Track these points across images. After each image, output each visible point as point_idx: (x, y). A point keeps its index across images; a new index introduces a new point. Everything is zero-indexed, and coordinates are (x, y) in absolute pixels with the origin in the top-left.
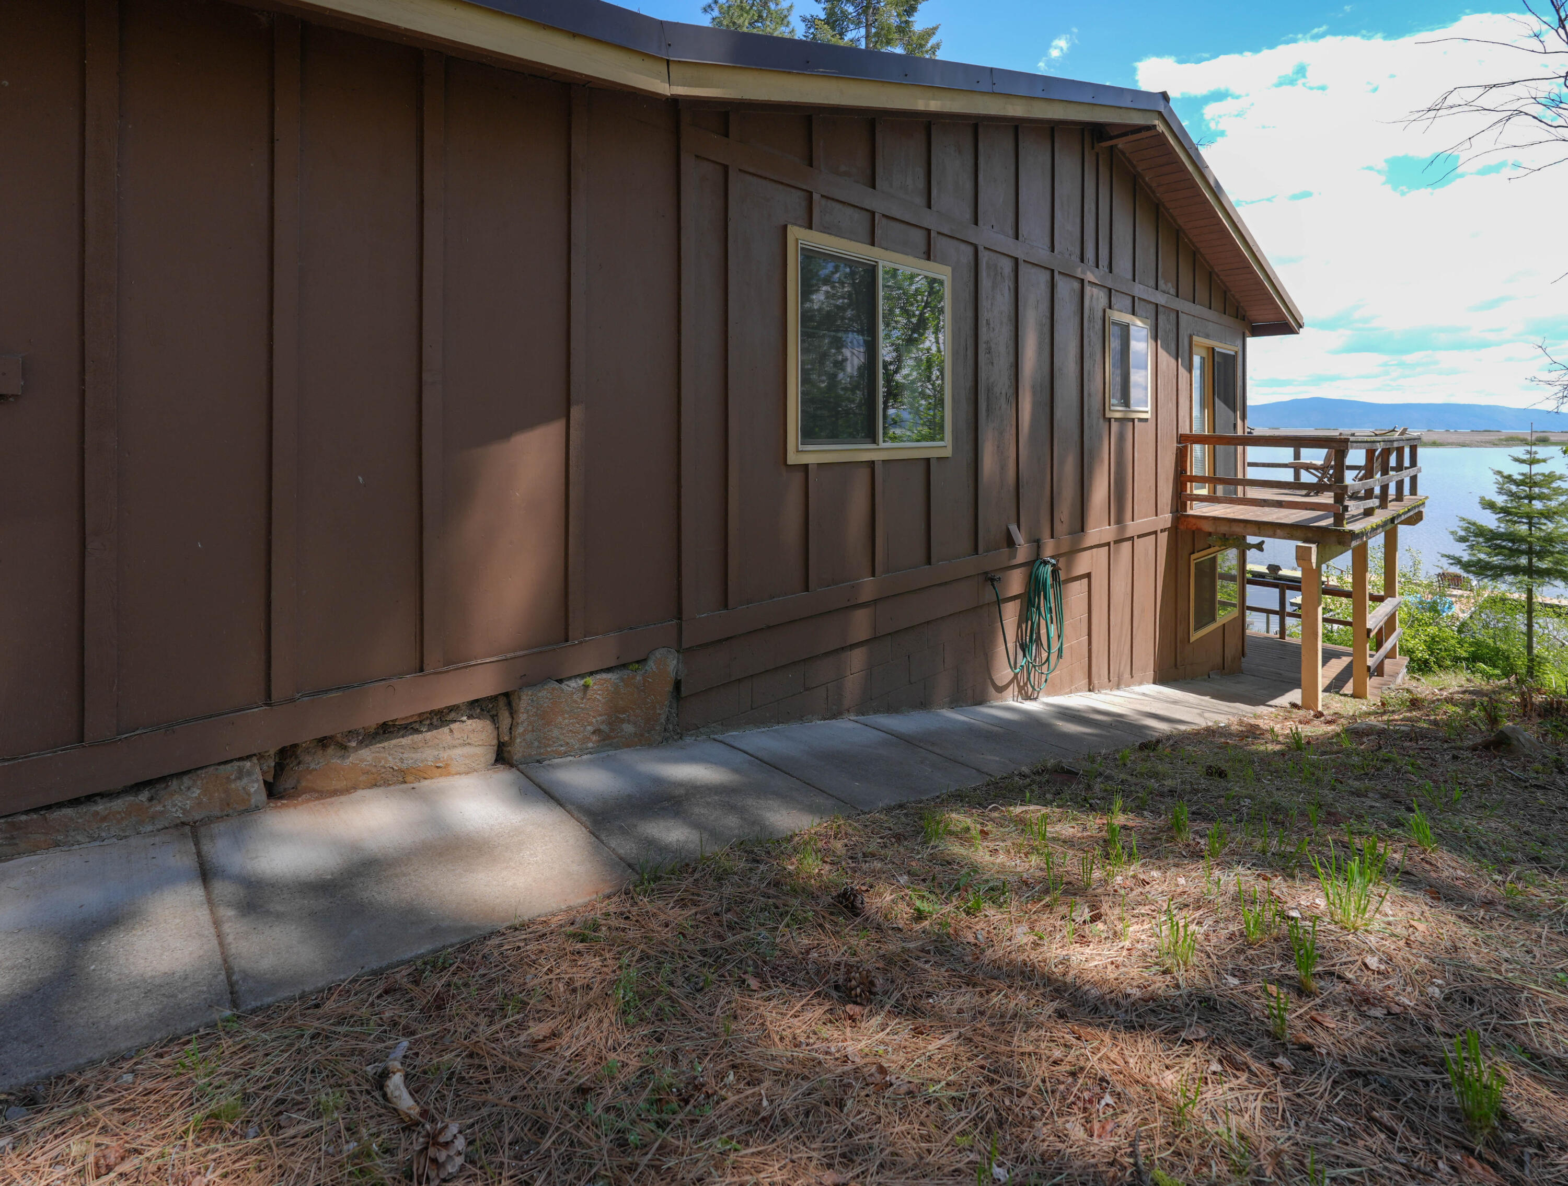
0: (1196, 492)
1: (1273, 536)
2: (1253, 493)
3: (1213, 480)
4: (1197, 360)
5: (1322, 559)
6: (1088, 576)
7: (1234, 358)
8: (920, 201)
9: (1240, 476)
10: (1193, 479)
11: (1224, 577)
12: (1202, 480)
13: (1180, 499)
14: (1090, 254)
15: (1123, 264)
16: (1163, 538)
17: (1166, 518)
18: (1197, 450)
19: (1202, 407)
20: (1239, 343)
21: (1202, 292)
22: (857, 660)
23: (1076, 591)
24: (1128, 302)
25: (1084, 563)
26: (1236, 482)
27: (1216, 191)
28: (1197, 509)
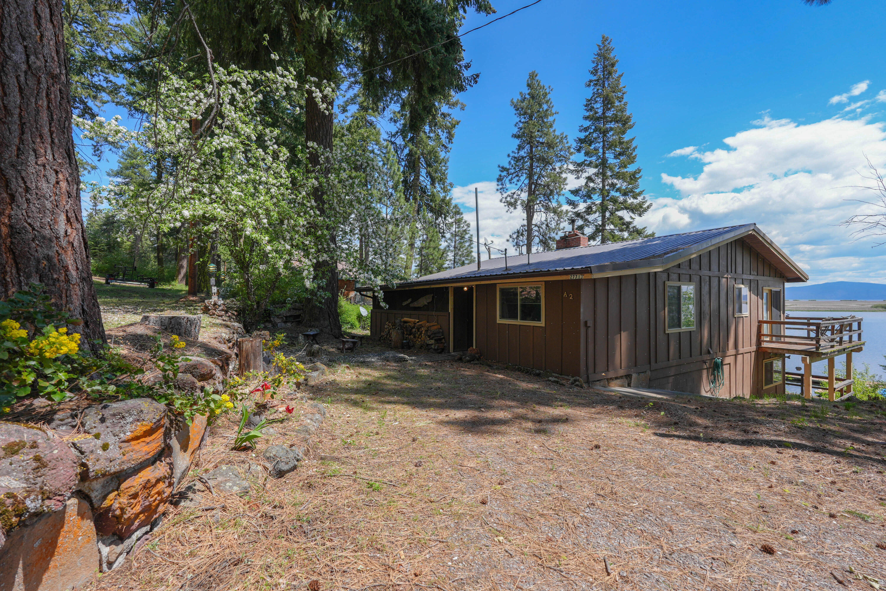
0: (765, 339)
1: (794, 354)
2: (787, 340)
3: (771, 336)
4: (765, 294)
5: (811, 361)
6: (730, 364)
7: (779, 292)
8: (688, 268)
9: (782, 334)
10: (764, 335)
11: (776, 372)
12: (767, 335)
13: (759, 342)
14: (729, 269)
15: (739, 270)
16: (753, 354)
17: (754, 348)
18: (765, 325)
19: (767, 310)
20: (782, 286)
21: (767, 272)
22: (671, 380)
23: (726, 368)
24: (741, 281)
25: (727, 360)
26: (781, 336)
27: (771, 244)
28: (765, 345)
